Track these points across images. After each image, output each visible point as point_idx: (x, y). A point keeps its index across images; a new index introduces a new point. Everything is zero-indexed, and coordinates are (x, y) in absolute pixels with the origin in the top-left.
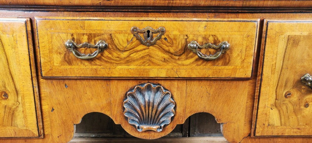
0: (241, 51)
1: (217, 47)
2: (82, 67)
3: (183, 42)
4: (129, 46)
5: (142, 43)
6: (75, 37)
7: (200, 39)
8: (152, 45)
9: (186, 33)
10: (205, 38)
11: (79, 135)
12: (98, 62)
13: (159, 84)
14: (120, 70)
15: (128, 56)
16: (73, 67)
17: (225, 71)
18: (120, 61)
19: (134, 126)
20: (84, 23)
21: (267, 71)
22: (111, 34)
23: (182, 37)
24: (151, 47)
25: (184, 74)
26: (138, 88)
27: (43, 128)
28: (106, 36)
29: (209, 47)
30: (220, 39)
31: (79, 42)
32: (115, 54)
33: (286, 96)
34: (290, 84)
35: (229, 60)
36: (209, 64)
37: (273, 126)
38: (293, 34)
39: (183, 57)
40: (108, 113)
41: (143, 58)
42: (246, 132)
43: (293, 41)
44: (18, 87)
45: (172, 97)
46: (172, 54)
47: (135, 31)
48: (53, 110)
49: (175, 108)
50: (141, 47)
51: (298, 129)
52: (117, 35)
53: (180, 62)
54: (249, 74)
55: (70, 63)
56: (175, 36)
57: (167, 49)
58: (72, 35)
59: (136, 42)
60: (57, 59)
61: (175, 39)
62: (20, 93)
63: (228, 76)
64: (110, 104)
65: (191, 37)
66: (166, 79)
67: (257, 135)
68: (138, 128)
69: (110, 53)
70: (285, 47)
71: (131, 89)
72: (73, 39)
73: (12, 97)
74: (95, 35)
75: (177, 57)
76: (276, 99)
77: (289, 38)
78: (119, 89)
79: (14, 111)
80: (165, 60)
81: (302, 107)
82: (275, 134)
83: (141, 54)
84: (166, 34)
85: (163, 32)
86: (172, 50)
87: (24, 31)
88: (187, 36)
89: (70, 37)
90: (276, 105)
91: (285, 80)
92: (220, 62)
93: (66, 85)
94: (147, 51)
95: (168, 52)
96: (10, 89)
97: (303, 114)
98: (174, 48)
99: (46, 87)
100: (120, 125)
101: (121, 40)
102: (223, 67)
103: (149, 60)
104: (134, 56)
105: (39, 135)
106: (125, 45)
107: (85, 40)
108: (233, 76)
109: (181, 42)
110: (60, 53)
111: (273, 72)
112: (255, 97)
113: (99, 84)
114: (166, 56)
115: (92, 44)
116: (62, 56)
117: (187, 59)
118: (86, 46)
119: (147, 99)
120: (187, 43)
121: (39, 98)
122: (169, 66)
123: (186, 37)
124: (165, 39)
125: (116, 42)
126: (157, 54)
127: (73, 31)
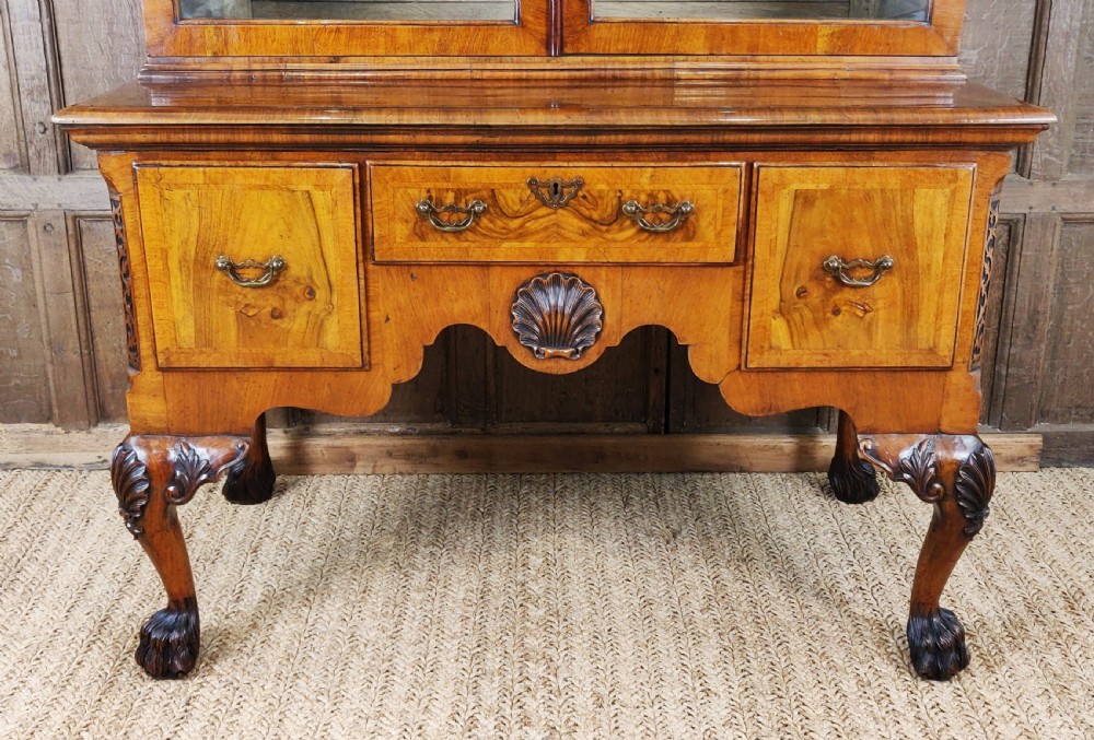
0: (715, 216)
1: (673, 211)
2: (444, 244)
3: (615, 202)
4: (523, 210)
5: (544, 204)
6: (434, 194)
7: (643, 197)
8: (566, 205)
9: (619, 187)
10: (652, 195)
12: (470, 236)
13: (574, 275)
14: (507, 250)
15: (522, 226)
16: (428, 244)
17: (688, 251)
18: (507, 235)
19: (531, 349)
20: (449, 172)
21: (760, 249)
22: (493, 190)
23: (612, 194)
24: (560, 211)
25: (616, 257)
26: (537, 281)
27: (369, 353)
28: (485, 193)
29: (660, 210)
30: (677, 196)
31: (440, 202)
32: (500, 223)
33: (798, 295)
34: (805, 274)
35: (694, 232)
36: (660, 240)
37: (779, 349)
38: (804, 187)
39: (615, 226)
40: (483, 326)
41: (546, 228)
42: (734, 362)
43: (804, 200)
44: (333, 279)
45: (597, 298)
46: (595, 222)
47: (533, 184)
48: (388, 319)
49: (602, 317)
50: (543, 211)
51: (826, 355)
52: (504, 192)
53: (609, 236)
54: (730, 257)
55: (423, 238)
56: (600, 191)
57: (587, 213)
58: (429, 191)
59: (534, 201)
60: (401, 231)
61: (601, 197)
62: (335, 288)
63: (693, 260)
64: (487, 309)
65: (627, 193)
66: (585, 265)
67: (751, 365)
68: (538, 352)
69: (491, 221)
70: (791, 209)
71: (525, 284)
72: (430, 198)
73: (321, 294)
74: (467, 192)
75: (604, 228)
76: (781, 300)
77: (797, 195)
78: (503, 284)
79: (322, 321)
80: (584, 234)
81: (829, 315)
82: (783, 364)
83: (543, 222)
84: (585, 188)
85: (580, 184)
86: (595, 216)
87: (351, 186)
88: (620, 191)
89: (424, 194)
90: (782, 312)
91: (795, 266)
92: (679, 235)
93: (412, 276)
94: (553, 217)
95: (589, 219)
96: (320, 281)
97: (831, 327)
98: (599, 212)
99: (380, 280)
100: (504, 348)
101: (511, 198)
102: (684, 244)
103: (555, 231)
104: (531, 225)
105: (363, 366)
106: (516, 208)
107: (450, 199)
108: (701, 260)
109: (610, 202)
110: (407, 221)
111: (772, 252)
112: (744, 297)
113: (470, 272)
114: (586, 226)
115: (462, 205)
116: (411, 225)
117: (621, 230)
118: (453, 209)
119: (552, 302)
120: (620, 202)
121: (367, 298)
122: (591, 243)
123: (619, 194)
124: (584, 197)
125: (501, 200)
126: (570, 222)
127: (430, 185)
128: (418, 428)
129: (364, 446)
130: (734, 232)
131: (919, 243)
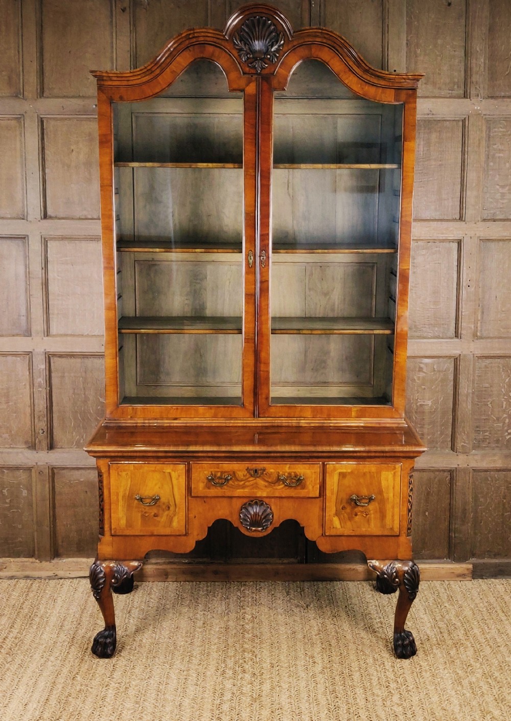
0: (312, 481)
1: (297, 479)
2: (216, 490)
3: (277, 475)
4: (244, 478)
5: (251, 476)
6: (213, 473)
7: (286, 474)
8: (259, 477)
9: (278, 471)
10: (290, 474)
11: (167, 561)
12: (225, 487)
13: (262, 501)
14: (239, 492)
15: (244, 484)
16: (211, 490)
17: (303, 493)
18: (239, 487)
19: (247, 528)
20: (219, 465)
21: (328, 493)
22: (234, 472)
23: (275, 473)
24: (258, 479)
25: (277, 495)
26: (249, 503)
27: (188, 529)
28: (231, 473)
29: (292, 479)
30: (298, 474)
31: (215, 476)
32: (236, 483)
33: (342, 509)
34: (344, 501)
35: (305, 487)
36: (292, 489)
37: (336, 528)
38: (342, 471)
39: (277, 484)
40: (230, 519)
41: (252, 485)
42: (321, 532)
43: (343, 475)
44: (177, 502)
45: (271, 509)
46: (270, 482)
47: (247, 469)
48: (195, 517)
49: (273, 516)
50: (251, 479)
51: (353, 530)
52: (238, 472)
53: (275, 487)
54: (317, 495)
55: (209, 488)
56: (271, 472)
57: (267, 479)
58: (212, 472)
59: (248, 475)
60: (201, 486)
61: (272, 474)
62: (177, 506)
63: (304, 496)
64: (231, 513)
65: (281, 473)
66: (267, 497)
67: (327, 534)
68: (249, 529)
69: (233, 482)
70: (338, 479)
71: (245, 504)
72: (212, 474)
73: (172, 508)
74: (225, 472)
75: (273, 485)
76: (336, 511)
77: (340, 474)
78: (237, 504)
79: (172, 518)
80: (266, 486)
81: (354, 516)
82: (338, 534)
83: (251, 483)
84: (266, 471)
85: (264, 470)
86: (270, 480)
87: (184, 470)
89: (210, 473)
90: (337, 514)
91: (341, 498)
92: (299, 487)
93: (205, 502)
94: (255, 481)
95: (268, 482)
96: (172, 503)
97: (355, 520)
99: (194, 503)
100: (237, 528)
101: (240, 474)
102: (301, 491)
103: (256, 486)
104: (247, 484)
105: (186, 534)
106: (242, 477)
107: (219, 474)
108: (307, 496)
109: (275, 477)
110: (204, 483)
111: (332, 494)
112: (323, 509)
113: (225, 500)
114: (266, 484)
115: (223, 477)
116: (205, 484)
117: (279, 485)
118: (220, 478)
119: (255, 511)
120: (278, 476)
121: (188, 509)
122: (269, 490)
123: (278, 473)
124: (266, 474)
125: (237, 475)
126: (261, 482)
127: (212, 470)
128: (196, 560)
129: (172, 569)
130: (318, 486)
131: (384, 490)
